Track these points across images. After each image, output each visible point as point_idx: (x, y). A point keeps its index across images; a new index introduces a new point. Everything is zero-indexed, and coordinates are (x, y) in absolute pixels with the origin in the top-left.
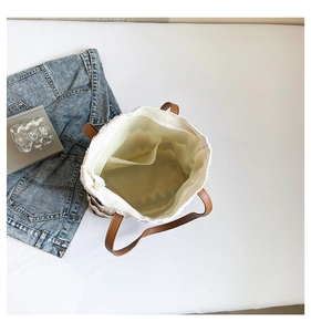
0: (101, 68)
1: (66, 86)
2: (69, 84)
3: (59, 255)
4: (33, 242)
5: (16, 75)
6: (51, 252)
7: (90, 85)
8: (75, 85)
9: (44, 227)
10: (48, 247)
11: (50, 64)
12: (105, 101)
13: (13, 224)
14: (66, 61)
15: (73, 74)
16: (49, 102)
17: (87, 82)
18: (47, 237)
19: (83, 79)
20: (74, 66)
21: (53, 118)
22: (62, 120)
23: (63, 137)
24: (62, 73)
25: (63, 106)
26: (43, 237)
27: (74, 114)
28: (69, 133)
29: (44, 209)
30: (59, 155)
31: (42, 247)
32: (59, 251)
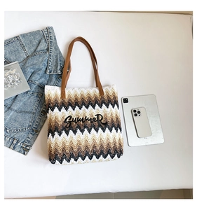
0: (55, 39)
1: (33, 49)
3: (24, 154)
4: (9, 145)
6: (20, 152)
7: (48, 49)
8: (38, 49)
9: (15, 136)
10: (18, 148)
11: (23, 36)
12: (57, 59)
14: (33, 34)
15: (37, 42)
16: (22, 59)
17: (46, 48)
18: (17, 142)
19: (43, 46)
20: (38, 37)
21: (24, 69)
22: (29, 71)
23: (29, 81)
24: (31, 41)
25: (30, 62)
26: (15, 142)
27: (37, 67)
28: (33, 78)
29: (16, 125)
30: (27, 92)
31: (14, 149)
32: (25, 151)
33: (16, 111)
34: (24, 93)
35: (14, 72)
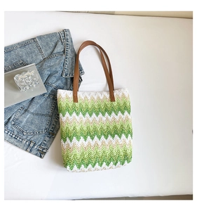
5: (18, 44)
13: (14, 136)
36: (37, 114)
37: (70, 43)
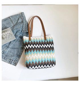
0: (25, 17)
1: (16, 22)
2: (17, 22)
3: (15, 65)
4: (9, 62)
6: (13, 65)
7: (22, 22)
8: (18, 22)
9: (11, 59)
11: (12, 16)
12: (26, 26)
14: (16, 15)
15: (18, 19)
16: (12, 26)
17: (21, 21)
18: (12, 61)
19: (20, 20)
20: (18, 17)
21: (13, 31)
22: (15, 31)
23: (15, 35)
24: (15, 19)
25: (15, 27)
26: (11, 61)
27: (18, 29)
28: (17, 34)
29: (11, 54)
30: (15, 40)
31: (11, 64)
32: (15, 64)
33: (11, 48)
34: (14, 40)
35: (9, 32)
36: (13, 48)
37: (24, 18)
